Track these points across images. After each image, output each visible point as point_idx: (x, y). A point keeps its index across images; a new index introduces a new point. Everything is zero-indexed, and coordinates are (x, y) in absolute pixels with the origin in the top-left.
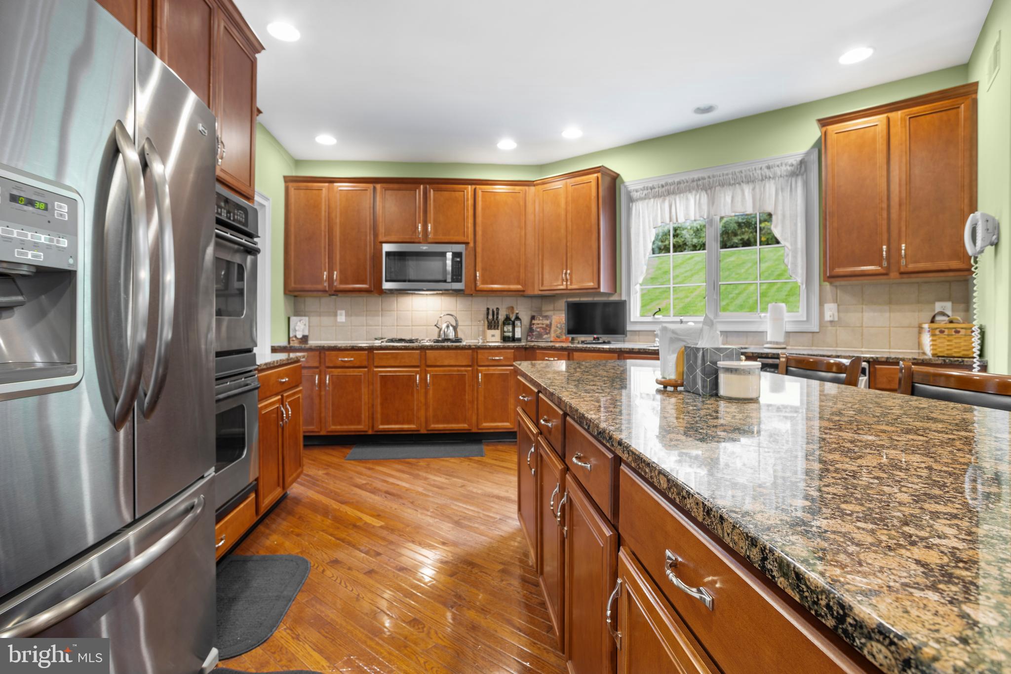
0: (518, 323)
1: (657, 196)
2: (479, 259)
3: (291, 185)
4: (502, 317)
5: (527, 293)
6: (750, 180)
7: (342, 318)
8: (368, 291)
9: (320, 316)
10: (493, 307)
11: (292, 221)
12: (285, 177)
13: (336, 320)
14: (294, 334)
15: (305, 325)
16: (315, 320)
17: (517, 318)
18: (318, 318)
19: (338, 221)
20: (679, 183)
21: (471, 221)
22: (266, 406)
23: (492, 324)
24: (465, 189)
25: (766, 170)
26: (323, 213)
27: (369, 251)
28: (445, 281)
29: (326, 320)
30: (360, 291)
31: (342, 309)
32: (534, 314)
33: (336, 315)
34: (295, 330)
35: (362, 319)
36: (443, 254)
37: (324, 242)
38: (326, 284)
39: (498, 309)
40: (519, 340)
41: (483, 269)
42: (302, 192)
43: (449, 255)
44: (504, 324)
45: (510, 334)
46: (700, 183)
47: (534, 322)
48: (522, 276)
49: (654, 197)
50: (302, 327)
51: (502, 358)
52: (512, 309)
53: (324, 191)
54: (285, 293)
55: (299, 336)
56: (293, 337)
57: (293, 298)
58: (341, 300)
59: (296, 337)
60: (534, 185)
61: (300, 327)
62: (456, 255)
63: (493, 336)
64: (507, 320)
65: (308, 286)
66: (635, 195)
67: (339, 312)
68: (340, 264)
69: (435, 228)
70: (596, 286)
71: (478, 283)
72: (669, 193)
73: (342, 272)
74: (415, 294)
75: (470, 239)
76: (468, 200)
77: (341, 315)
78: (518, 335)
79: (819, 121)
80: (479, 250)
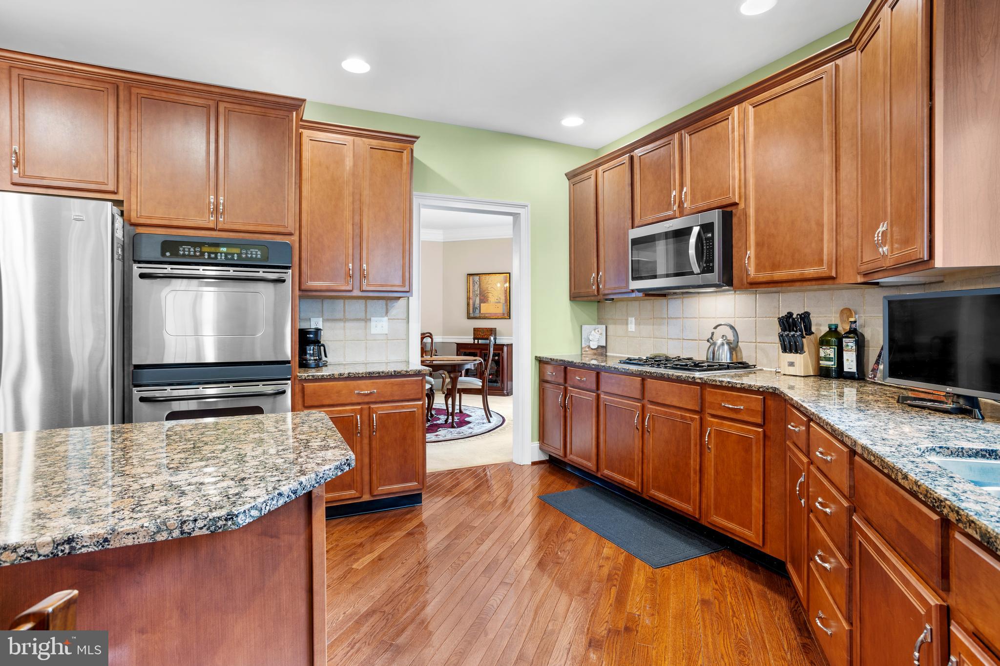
0: (848, 342)
2: (751, 229)
7: (632, 326)
10: (794, 311)
12: (568, 174)
13: (627, 329)
14: (588, 344)
15: (601, 334)
16: (611, 328)
17: (853, 334)
21: (737, 164)
23: (790, 344)
24: (730, 113)
26: (592, 205)
29: (619, 329)
31: (633, 316)
33: (627, 323)
34: (589, 340)
37: (593, 238)
38: (594, 288)
41: (756, 245)
43: (695, 231)
44: (820, 344)
45: (832, 364)
48: (827, 247)
50: (597, 336)
51: (742, 407)
53: (593, 179)
54: (571, 299)
55: (594, 345)
56: (585, 347)
57: (581, 304)
59: (589, 347)
61: (595, 337)
62: (706, 230)
63: (791, 364)
64: (828, 336)
65: (583, 292)
69: (692, 191)
71: (751, 270)
74: (699, 293)
75: (738, 197)
76: (733, 131)
77: (631, 323)
78: (851, 365)
80: (751, 212)
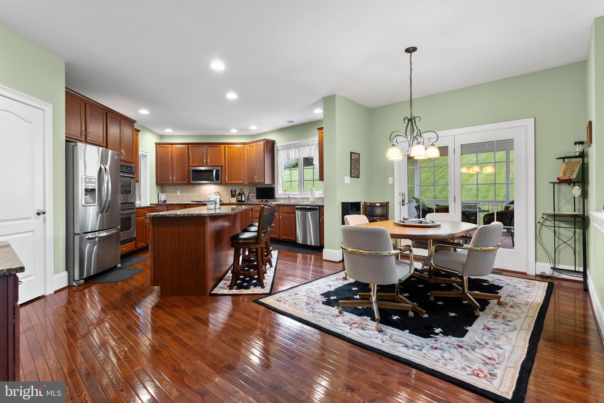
0: (243, 195)
1: (285, 149)
2: (227, 172)
3: (158, 146)
4: (237, 193)
5: (244, 184)
6: (308, 145)
7: (178, 193)
8: (186, 184)
9: (170, 193)
10: (234, 189)
11: (159, 159)
12: (155, 143)
13: (176, 194)
16: (169, 194)
17: (243, 193)
18: (170, 194)
19: (175, 158)
20: (290, 145)
21: (223, 158)
22: (139, 219)
23: (233, 196)
24: (221, 146)
25: (312, 142)
26: (170, 156)
27: (187, 169)
28: (213, 180)
29: (173, 195)
30: (184, 184)
31: (179, 190)
32: (250, 192)
33: (176, 193)
34: (161, 198)
35: (186, 194)
36: (212, 171)
37: (170, 166)
38: (171, 182)
39: (235, 190)
40: (244, 201)
41: (228, 176)
42: (162, 148)
43: (215, 171)
44: (238, 195)
45: (240, 199)
46: (295, 145)
47: (250, 195)
48: (242, 178)
49: (284, 149)
50: (164, 197)
52: (242, 190)
53: (170, 148)
54: (156, 185)
55: (163, 200)
57: (160, 186)
58: (178, 187)
59: (161, 201)
60: (247, 144)
61: (163, 197)
62: (217, 171)
63: (233, 200)
64: (240, 194)
65: (165, 182)
66: (279, 148)
67: (178, 191)
68: (176, 174)
69: (210, 161)
70: (264, 182)
71: (227, 181)
72: (288, 148)
73: (176, 177)
75: (223, 165)
76: (222, 150)
77: (178, 192)
78: (243, 199)
79: (317, 129)
80: (227, 169)
